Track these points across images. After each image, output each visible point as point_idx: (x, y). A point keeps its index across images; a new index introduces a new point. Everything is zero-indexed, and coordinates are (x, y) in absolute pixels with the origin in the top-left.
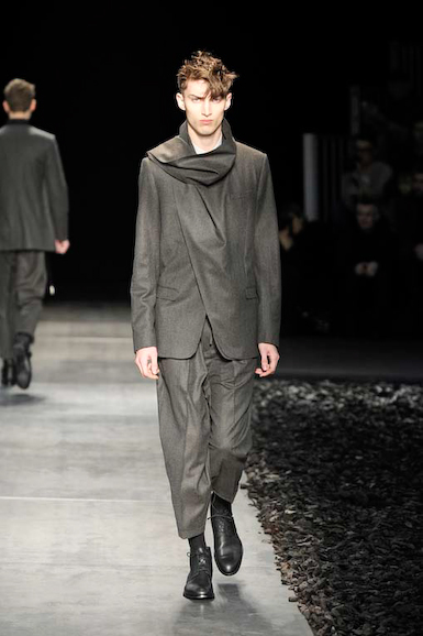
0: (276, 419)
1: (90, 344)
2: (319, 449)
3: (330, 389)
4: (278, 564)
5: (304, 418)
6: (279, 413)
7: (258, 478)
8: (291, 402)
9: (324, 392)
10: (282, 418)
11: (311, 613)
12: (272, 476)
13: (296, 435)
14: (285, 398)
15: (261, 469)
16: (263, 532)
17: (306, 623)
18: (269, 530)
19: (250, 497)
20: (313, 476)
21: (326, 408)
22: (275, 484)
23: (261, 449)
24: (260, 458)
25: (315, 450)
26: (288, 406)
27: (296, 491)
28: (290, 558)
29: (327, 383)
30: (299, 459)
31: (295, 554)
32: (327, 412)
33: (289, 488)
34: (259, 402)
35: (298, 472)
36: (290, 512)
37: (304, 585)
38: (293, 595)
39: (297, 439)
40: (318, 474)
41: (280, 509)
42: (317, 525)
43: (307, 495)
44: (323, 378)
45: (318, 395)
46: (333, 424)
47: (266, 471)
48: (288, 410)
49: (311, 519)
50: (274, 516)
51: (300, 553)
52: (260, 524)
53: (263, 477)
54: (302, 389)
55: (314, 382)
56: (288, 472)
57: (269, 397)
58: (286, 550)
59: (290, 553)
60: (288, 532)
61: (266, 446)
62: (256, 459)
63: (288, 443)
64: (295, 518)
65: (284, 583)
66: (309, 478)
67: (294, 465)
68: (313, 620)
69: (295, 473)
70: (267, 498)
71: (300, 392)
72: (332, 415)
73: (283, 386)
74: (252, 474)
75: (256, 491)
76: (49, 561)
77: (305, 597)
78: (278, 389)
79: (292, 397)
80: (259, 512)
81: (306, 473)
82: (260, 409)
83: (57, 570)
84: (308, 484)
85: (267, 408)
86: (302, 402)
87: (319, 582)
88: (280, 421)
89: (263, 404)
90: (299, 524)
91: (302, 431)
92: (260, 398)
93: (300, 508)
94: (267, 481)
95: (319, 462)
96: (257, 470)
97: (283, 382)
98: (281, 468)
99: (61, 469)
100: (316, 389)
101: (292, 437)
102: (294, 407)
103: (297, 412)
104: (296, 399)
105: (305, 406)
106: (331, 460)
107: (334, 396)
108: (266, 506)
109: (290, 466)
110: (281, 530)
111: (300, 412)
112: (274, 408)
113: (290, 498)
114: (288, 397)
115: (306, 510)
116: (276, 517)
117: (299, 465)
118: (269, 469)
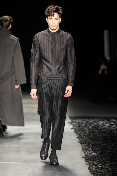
0: (95, 133)
1: (28, 107)
2: (110, 144)
3: (114, 122)
5: (105, 132)
6: (96, 131)
7: (88, 154)
8: (100, 127)
9: (112, 123)
10: (97, 132)
12: (93, 154)
13: (102, 139)
15: (89, 151)
16: (90, 174)
18: (92, 173)
19: (86, 161)
20: (108, 153)
21: (113, 129)
22: (95, 156)
23: (90, 144)
24: (89, 147)
25: (109, 144)
26: (99, 128)
27: (102, 158)
29: (113, 120)
30: (104, 147)
32: (113, 130)
33: (100, 158)
34: (89, 127)
35: (103, 152)
36: (100, 166)
40: (110, 153)
41: (97, 165)
42: (110, 171)
43: (106, 160)
44: (112, 118)
45: (110, 124)
46: (116, 134)
47: (91, 152)
48: (99, 130)
49: (106, 169)
50: (94, 168)
52: (89, 171)
53: (90, 154)
54: (104, 122)
55: (108, 119)
56: (99, 152)
57: (92, 125)
60: (99, 174)
62: (88, 148)
63: (99, 141)
64: (102, 168)
66: (107, 154)
67: (101, 149)
70: (92, 161)
71: (104, 123)
72: (115, 131)
73: (98, 121)
74: (86, 153)
75: (88, 159)
78: (96, 122)
79: (100, 125)
80: (89, 166)
81: (106, 152)
82: (89, 129)
84: (106, 156)
85: (92, 129)
86: (104, 127)
89: (90, 128)
90: (103, 171)
91: (104, 137)
92: (89, 125)
93: (103, 165)
94: (92, 155)
95: (110, 148)
96: (88, 152)
97: (97, 120)
98: (97, 151)
99: (18, 152)
100: (109, 122)
101: (101, 140)
102: (101, 129)
103: (102, 131)
104: (102, 126)
105: (105, 128)
106: (115, 147)
107: (116, 125)
108: (91, 164)
109: (100, 150)
110: (97, 173)
111: (103, 130)
112: (94, 129)
113: (100, 161)
114: (99, 125)
115: (106, 166)
116: (95, 168)
117: (103, 149)
118: (93, 151)
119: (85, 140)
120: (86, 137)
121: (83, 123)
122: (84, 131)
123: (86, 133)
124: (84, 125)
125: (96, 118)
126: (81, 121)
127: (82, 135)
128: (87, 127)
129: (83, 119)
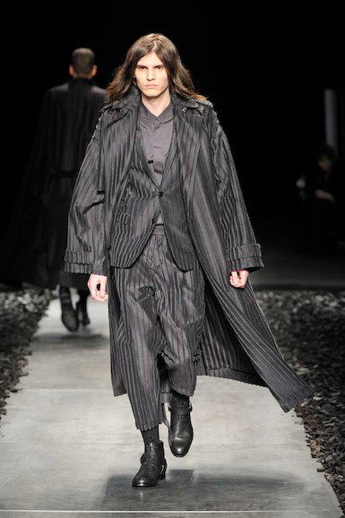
0: (305, 322)
2: (341, 347)
4: (308, 442)
5: (328, 321)
6: (307, 317)
8: (318, 309)
10: (311, 321)
11: (336, 481)
12: (302, 369)
13: (322, 335)
14: (312, 306)
15: (294, 364)
16: (295, 415)
17: (331, 489)
18: (300, 414)
20: (336, 369)
22: (305, 376)
23: (293, 348)
24: (293, 354)
25: (338, 347)
26: (315, 312)
27: (322, 381)
28: (317, 436)
30: (325, 355)
31: (322, 433)
33: (316, 379)
34: (291, 309)
35: (323, 366)
36: (317, 399)
37: (330, 458)
38: (320, 466)
39: (323, 339)
40: (340, 367)
42: (340, 409)
43: (331, 385)
45: (339, 303)
47: (297, 366)
48: (315, 316)
49: (332, 404)
50: (304, 402)
51: (326, 432)
54: (327, 297)
55: (336, 292)
56: (315, 366)
57: (300, 305)
58: (314, 429)
59: (318, 432)
60: (316, 415)
61: (298, 345)
62: (289, 356)
63: (315, 342)
64: (321, 404)
65: (314, 456)
66: (333, 371)
67: (320, 360)
68: (337, 486)
69: (321, 367)
71: (325, 300)
73: (311, 295)
76: (122, 442)
77: (329, 468)
78: (307, 298)
79: (318, 304)
81: (330, 366)
82: (292, 315)
83: (127, 449)
84: (332, 376)
85: (298, 314)
86: (326, 309)
87: (342, 455)
88: (309, 324)
89: (295, 310)
90: (325, 409)
91: (326, 332)
92: (292, 306)
93: (325, 395)
95: (340, 358)
97: (311, 293)
98: (310, 363)
100: (338, 297)
101: (318, 337)
102: (320, 313)
103: (322, 317)
104: (321, 306)
105: (329, 312)
109: (317, 361)
110: (310, 413)
111: (325, 316)
112: (303, 314)
113: (318, 387)
114: (315, 304)
115: (331, 397)
116: (306, 403)
117: (324, 360)
118: (300, 363)
119: (284, 339)
120: (287, 333)
121: (277, 301)
122: (281, 317)
123: (285, 323)
124: (280, 304)
125: (308, 289)
126: (275, 294)
127: (276, 327)
128: (287, 310)
129: (279, 292)
